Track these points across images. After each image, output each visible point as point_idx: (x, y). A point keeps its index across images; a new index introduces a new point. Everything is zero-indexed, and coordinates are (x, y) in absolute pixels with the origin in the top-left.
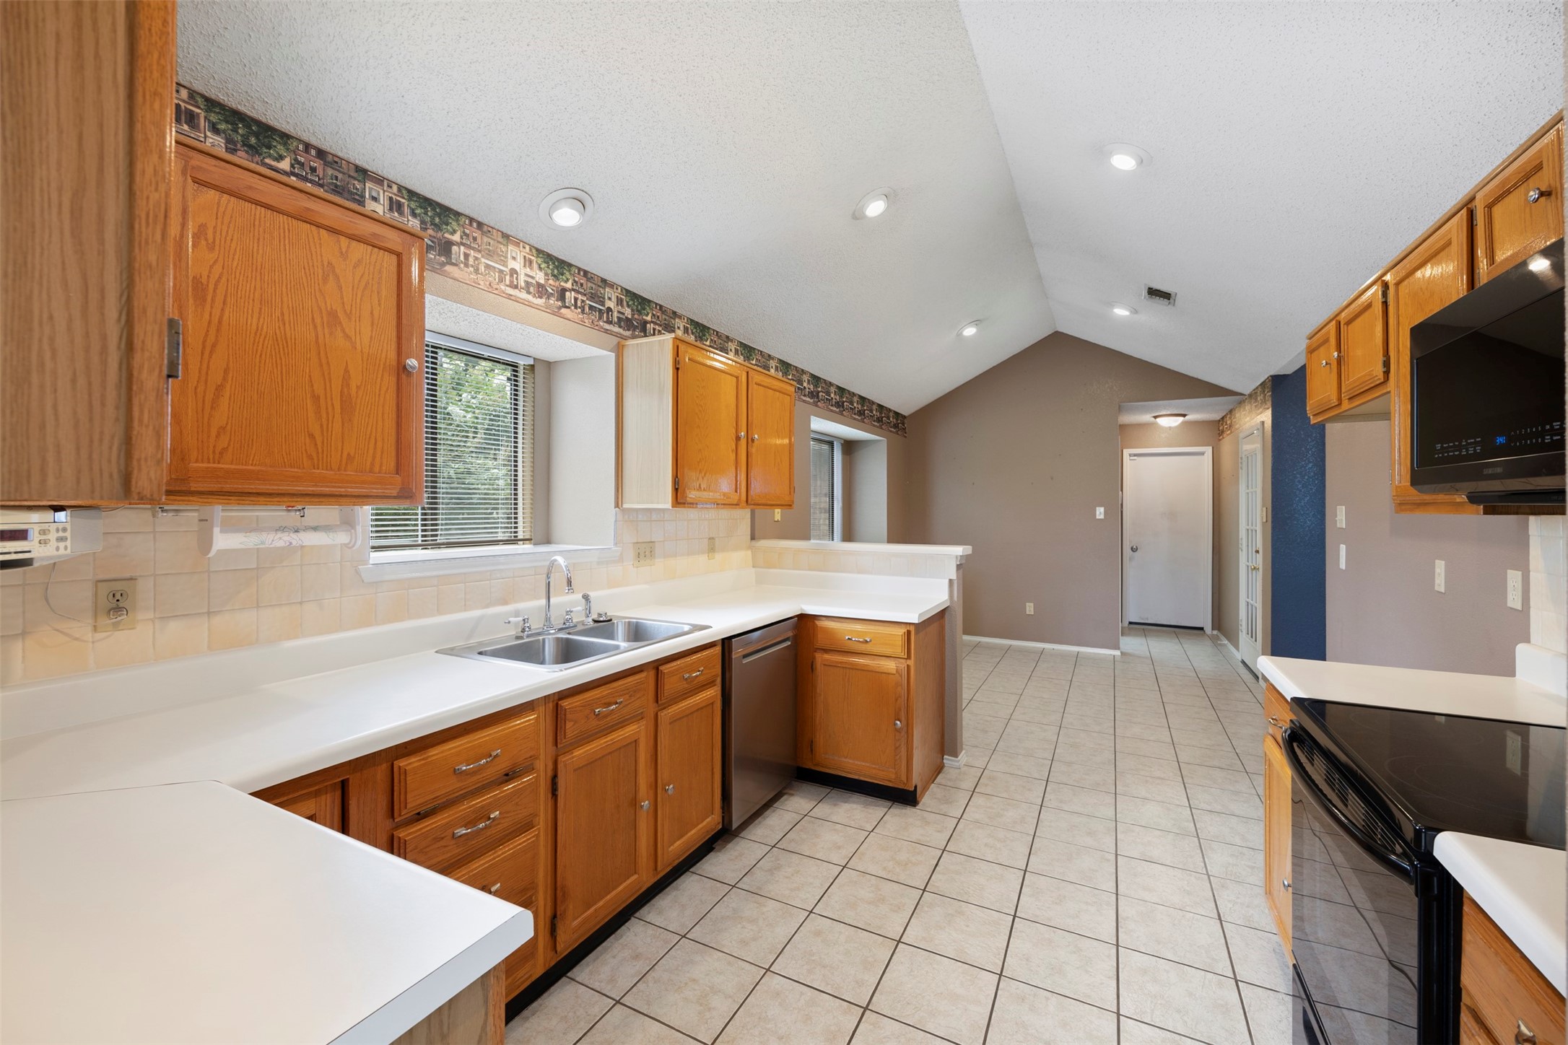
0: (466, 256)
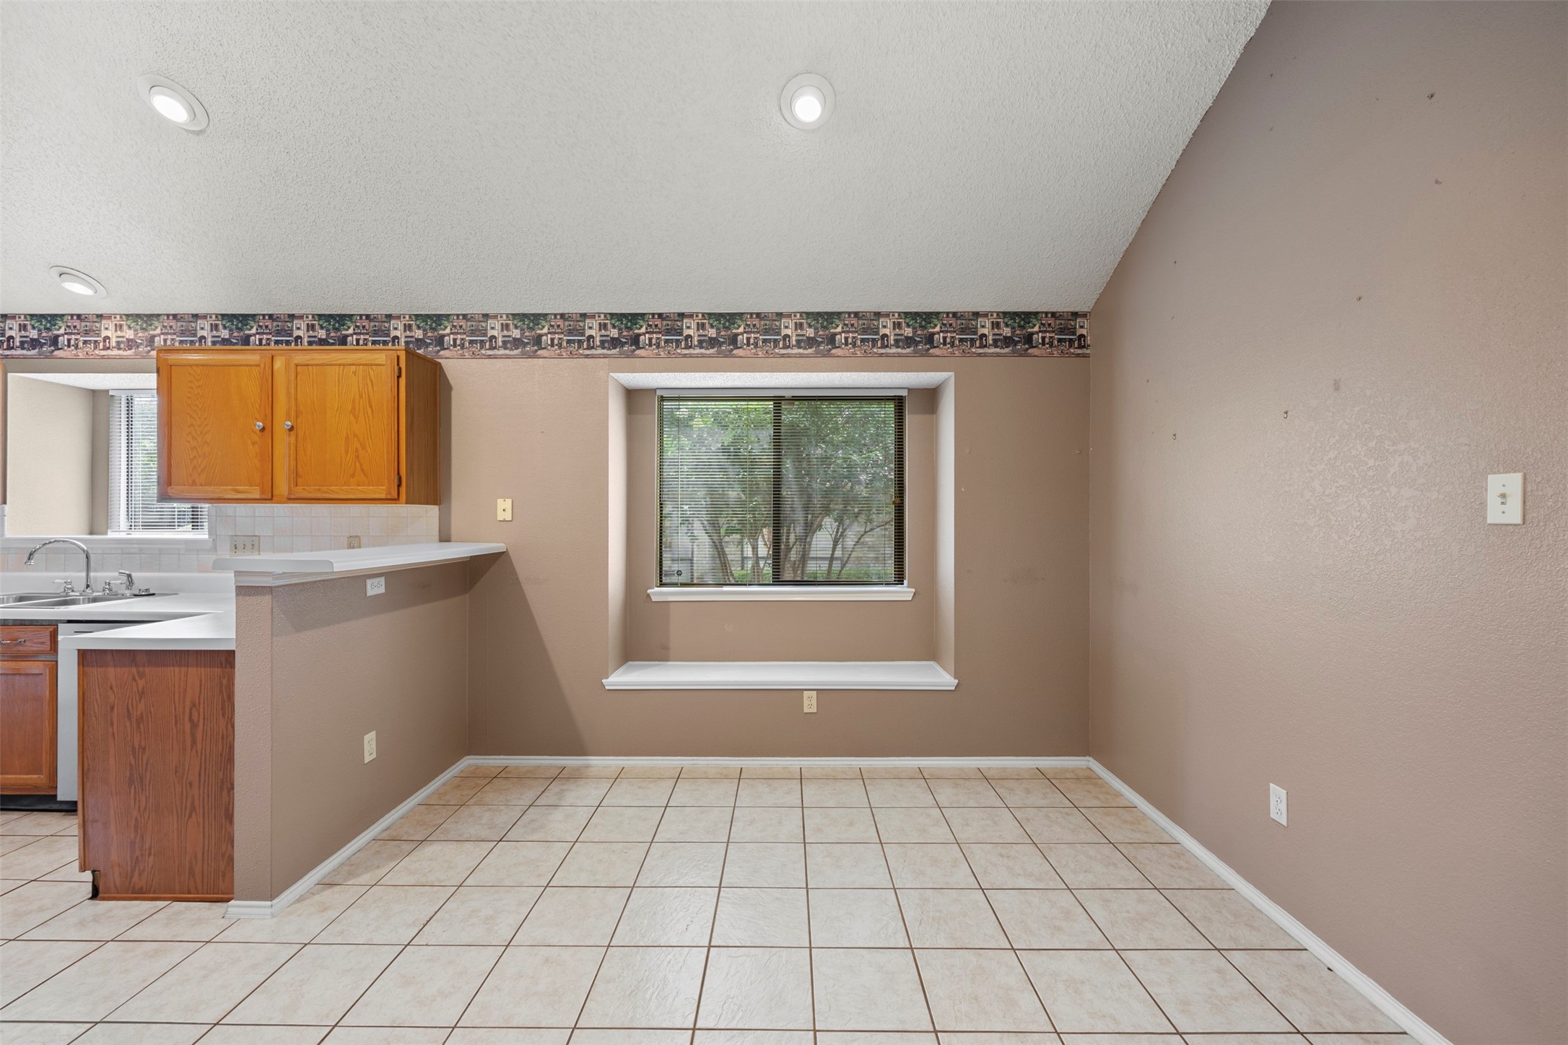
0: (69, 340)
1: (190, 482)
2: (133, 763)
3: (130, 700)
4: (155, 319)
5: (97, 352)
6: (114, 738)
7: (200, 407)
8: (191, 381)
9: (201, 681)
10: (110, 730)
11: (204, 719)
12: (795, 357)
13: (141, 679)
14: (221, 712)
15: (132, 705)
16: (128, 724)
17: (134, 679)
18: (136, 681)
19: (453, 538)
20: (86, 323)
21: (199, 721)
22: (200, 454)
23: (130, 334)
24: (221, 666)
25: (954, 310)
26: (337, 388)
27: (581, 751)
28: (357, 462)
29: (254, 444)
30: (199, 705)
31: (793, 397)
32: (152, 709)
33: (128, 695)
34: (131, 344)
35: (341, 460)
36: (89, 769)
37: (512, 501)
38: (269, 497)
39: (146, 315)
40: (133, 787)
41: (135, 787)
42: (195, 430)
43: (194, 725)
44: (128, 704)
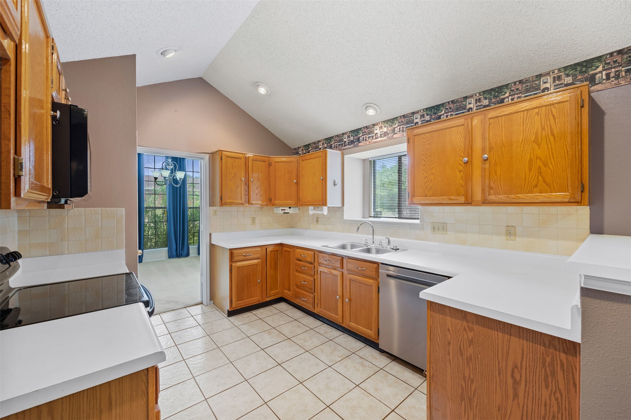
0: (363, 138)
1: (424, 195)
2: (464, 385)
3: (462, 343)
4: (395, 120)
5: (373, 141)
6: (450, 363)
7: (429, 155)
8: (424, 142)
9: (523, 350)
10: (448, 357)
11: (526, 381)
13: (470, 332)
14: (543, 383)
15: (464, 347)
16: (460, 359)
17: (465, 329)
18: (466, 331)
20: (368, 129)
21: (520, 380)
22: (429, 180)
23: (385, 130)
24: (544, 345)
26: (522, 127)
28: (540, 177)
29: (460, 171)
30: (521, 369)
32: (479, 356)
33: (460, 339)
34: (386, 134)
35: (525, 176)
36: (433, 376)
38: (469, 202)
39: (391, 119)
40: (463, 402)
41: (465, 403)
42: (427, 168)
43: (516, 383)
44: (460, 346)
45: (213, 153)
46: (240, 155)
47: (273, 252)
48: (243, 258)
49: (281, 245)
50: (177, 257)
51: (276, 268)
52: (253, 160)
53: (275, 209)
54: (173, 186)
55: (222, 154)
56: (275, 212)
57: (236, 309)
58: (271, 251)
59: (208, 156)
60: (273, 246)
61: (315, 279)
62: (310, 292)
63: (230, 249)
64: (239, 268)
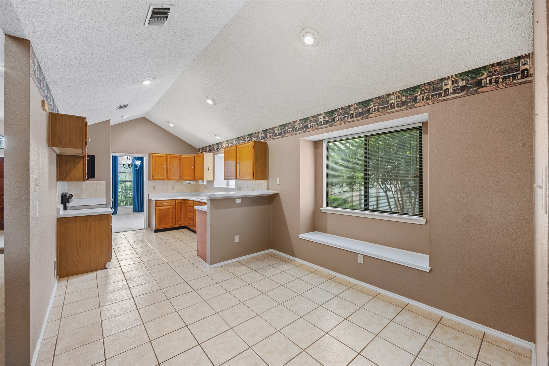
1: (227, 176)
12: (354, 121)
19: (269, 189)
22: (228, 170)
25: (428, 81)
27: (294, 256)
29: (234, 167)
31: (371, 135)
37: (280, 179)
45: (150, 154)
46: (163, 155)
47: (179, 203)
48: (162, 205)
49: (184, 200)
50: (139, 211)
51: (181, 211)
52: (170, 157)
53: (183, 182)
54: (134, 169)
55: (153, 155)
56: (183, 183)
57: (158, 229)
58: (178, 203)
59: (147, 155)
60: (179, 200)
61: (194, 214)
62: (192, 221)
63: (155, 201)
64: (160, 209)
